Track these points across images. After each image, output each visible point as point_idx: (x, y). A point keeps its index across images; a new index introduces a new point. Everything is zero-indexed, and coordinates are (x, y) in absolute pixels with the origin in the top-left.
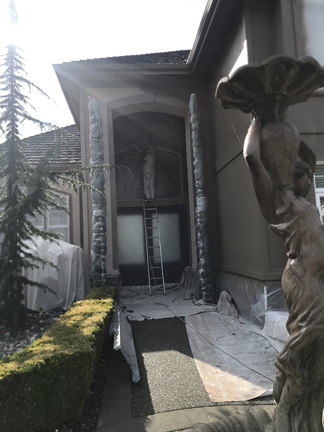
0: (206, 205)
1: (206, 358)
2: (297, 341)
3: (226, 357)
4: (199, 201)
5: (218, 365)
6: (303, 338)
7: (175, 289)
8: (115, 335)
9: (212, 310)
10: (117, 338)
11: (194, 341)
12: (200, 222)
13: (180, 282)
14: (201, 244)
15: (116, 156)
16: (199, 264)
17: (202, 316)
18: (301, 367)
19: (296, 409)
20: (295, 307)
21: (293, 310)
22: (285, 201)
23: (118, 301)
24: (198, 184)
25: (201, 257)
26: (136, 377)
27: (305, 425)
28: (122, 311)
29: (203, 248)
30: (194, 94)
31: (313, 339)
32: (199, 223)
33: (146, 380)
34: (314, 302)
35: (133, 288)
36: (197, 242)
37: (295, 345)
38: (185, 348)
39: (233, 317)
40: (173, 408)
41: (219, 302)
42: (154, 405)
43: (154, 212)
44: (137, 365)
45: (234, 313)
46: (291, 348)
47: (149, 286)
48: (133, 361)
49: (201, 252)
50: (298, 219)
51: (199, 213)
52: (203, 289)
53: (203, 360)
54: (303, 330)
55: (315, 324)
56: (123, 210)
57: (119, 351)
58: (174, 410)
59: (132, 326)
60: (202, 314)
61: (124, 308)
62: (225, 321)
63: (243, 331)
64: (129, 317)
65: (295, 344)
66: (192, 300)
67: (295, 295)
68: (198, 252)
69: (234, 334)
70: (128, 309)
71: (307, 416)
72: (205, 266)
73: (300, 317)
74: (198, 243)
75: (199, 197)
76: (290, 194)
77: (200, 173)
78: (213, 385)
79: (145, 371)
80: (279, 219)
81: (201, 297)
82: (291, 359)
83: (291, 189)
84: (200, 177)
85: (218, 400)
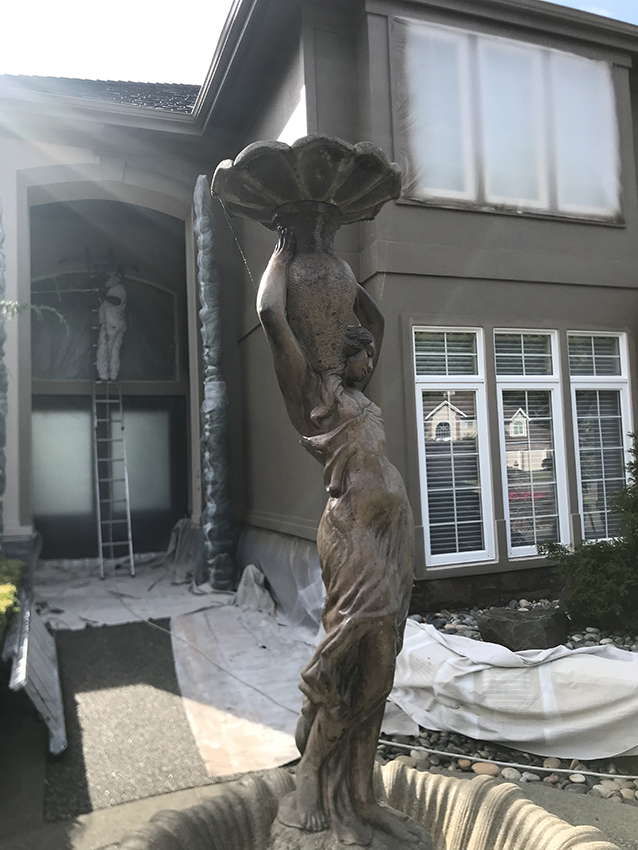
0: (223, 397)
1: (206, 695)
2: (335, 643)
3: (245, 691)
4: (210, 390)
5: (229, 706)
6: (344, 637)
7: (154, 565)
8: (15, 660)
9: (226, 603)
10: (18, 666)
11: (185, 664)
12: (210, 431)
13: (166, 550)
14: (210, 475)
15: (34, 286)
16: (205, 514)
17: (205, 615)
18: (339, 687)
19: (331, 761)
20: (335, 582)
21: (333, 587)
22: (326, 396)
23: (28, 590)
24: (208, 355)
25: (209, 500)
26: (58, 741)
27: (344, 790)
28: (38, 611)
29: (214, 483)
30: (205, 176)
31: (359, 637)
32: (207, 434)
33: (80, 746)
34: (364, 572)
35: (66, 563)
36: (202, 471)
37: (330, 650)
38: (165, 677)
39: (265, 615)
40: (132, 797)
41: (241, 587)
42: (93, 794)
43: (114, 407)
44: (61, 719)
45: (267, 606)
46: (324, 655)
47: (100, 560)
48: (54, 712)
49: (210, 490)
50: (345, 428)
51: (209, 413)
52: (211, 562)
53: (200, 699)
54: (345, 622)
55: (365, 610)
56: (45, 401)
57: (22, 691)
58: (134, 800)
59: (57, 642)
60: (207, 612)
61: (43, 605)
62: (249, 623)
63: (282, 641)
64: (53, 625)
65: (331, 647)
66: (188, 586)
67: (335, 562)
68: (204, 490)
69: (264, 647)
70: (52, 606)
71: (349, 773)
72: (216, 518)
73: (341, 601)
74: (205, 472)
75: (210, 380)
76: (334, 383)
77: (212, 334)
78: (215, 745)
79: (79, 729)
80: (315, 428)
81: (205, 579)
82: (322, 674)
83: (337, 374)
84: (213, 341)
85: (223, 772)
